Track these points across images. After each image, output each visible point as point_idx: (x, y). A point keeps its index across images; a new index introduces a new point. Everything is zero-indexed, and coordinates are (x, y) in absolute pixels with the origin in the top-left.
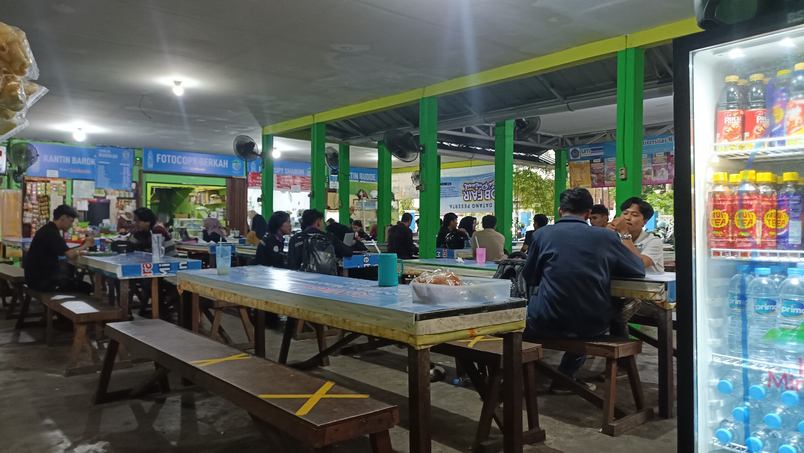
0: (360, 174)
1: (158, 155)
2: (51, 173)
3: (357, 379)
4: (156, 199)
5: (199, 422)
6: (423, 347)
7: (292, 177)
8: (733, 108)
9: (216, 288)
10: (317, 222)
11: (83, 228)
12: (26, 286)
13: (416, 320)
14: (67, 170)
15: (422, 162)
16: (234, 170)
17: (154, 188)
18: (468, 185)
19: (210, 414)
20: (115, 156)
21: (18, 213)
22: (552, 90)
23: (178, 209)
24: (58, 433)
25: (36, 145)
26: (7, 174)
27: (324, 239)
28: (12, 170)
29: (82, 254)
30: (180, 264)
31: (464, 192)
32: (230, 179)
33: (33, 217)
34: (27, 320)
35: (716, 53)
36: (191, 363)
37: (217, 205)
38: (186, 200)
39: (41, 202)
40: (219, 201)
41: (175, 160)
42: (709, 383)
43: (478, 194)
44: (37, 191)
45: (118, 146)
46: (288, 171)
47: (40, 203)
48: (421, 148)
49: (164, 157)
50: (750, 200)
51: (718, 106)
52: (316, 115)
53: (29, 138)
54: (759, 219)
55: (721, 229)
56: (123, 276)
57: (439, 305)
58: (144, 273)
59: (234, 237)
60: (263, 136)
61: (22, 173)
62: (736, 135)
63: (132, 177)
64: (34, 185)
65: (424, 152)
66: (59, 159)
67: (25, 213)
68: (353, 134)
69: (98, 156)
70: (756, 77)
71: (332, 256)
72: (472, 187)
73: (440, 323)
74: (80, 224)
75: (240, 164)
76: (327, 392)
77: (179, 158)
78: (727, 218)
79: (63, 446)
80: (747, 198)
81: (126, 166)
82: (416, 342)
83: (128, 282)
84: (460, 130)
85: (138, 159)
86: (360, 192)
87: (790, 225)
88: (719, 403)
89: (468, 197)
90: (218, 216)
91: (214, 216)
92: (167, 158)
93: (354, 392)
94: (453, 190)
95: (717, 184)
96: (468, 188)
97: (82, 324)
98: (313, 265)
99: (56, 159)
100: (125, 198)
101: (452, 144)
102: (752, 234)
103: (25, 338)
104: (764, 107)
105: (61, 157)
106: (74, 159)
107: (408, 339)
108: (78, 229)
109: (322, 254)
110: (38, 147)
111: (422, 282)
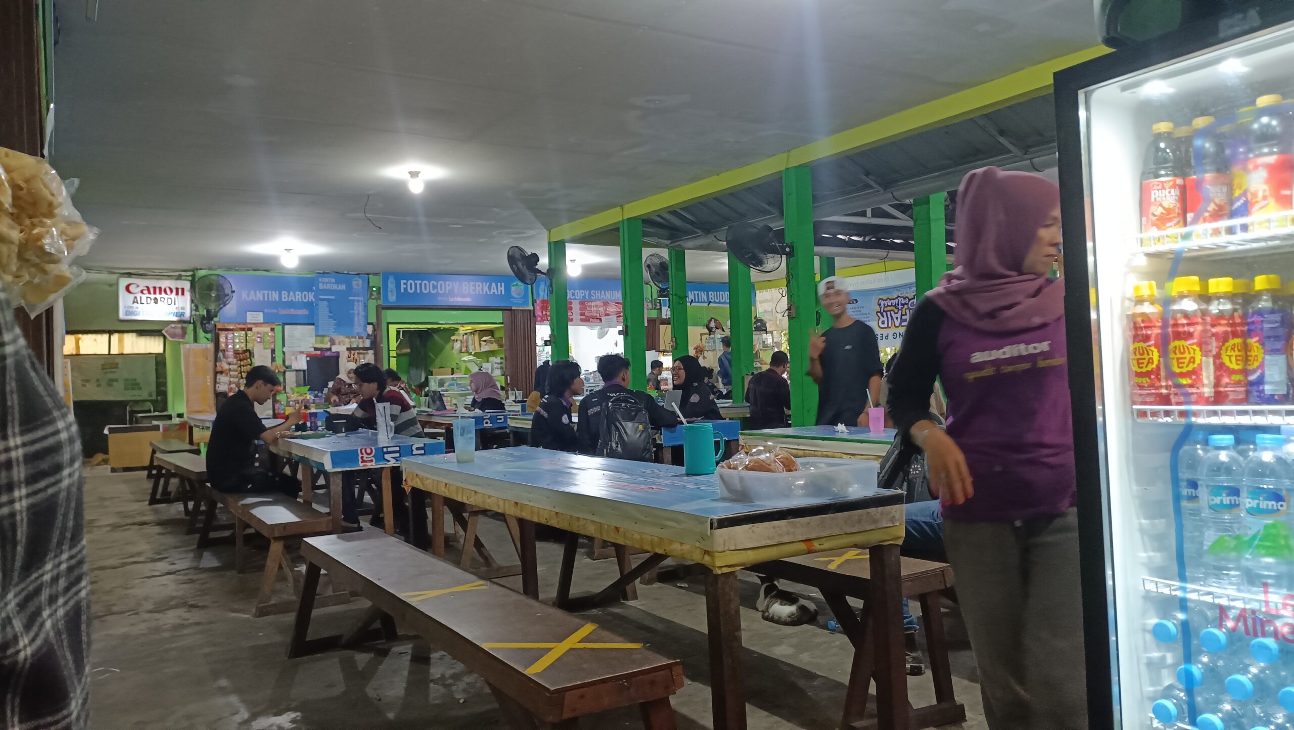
0: (710, 293)
1: (403, 282)
2: (255, 317)
3: (677, 620)
4: (407, 348)
5: (431, 685)
6: (725, 570)
7: (602, 304)
8: (1167, 175)
9: (451, 483)
10: (621, 375)
11: (301, 395)
12: (209, 485)
13: (712, 528)
14: (275, 311)
15: (790, 271)
16: (514, 298)
17: (401, 330)
18: (886, 302)
19: (449, 672)
20: (343, 287)
21: (208, 377)
22: (1002, 140)
23: (438, 362)
24: (234, 699)
25: (230, 276)
26: (192, 321)
27: (633, 401)
28: (199, 315)
29: (284, 436)
30: (414, 448)
31: (879, 314)
32: (510, 312)
33: (230, 383)
34: (213, 535)
35: (1124, 89)
36: (402, 596)
37: (492, 353)
38: (448, 347)
39: (241, 360)
40: (494, 347)
41: (427, 287)
42: (1144, 624)
43: (902, 315)
44: (234, 343)
45: (346, 272)
46: (596, 294)
47: (239, 362)
48: (788, 250)
49: (411, 284)
50: (1188, 325)
51: (1143, 174)
52: (626, 207)
53: (220, 268)
54: (1206, 356)
55: (1147, 374)
56: (333, 467)
57: (758, 503)
58: (362, 462)
59: (515, 401)
60: (550, 243)
61: (212, 319)
62: (1170, 220)
63: (366, 317)
64: (230, 336)
65: (793, 256)
66: (264, 294)
67: (219, 376)
68: (687, 233)
69: (317, 287)
70: (1201, 122)
71: (645, 428)
72: (892, 305)
73: (753, 532)
74: (297, 390)
75: (522, 288)
76: (582, 639)
77: (433, 284)
78: (1155, 355)
79: (238, 718)
80: (1185, 322)
81: (358, 301)
82: (713, 561)
83: (340, 476)
84: (863, 214)
85: (374, 289)
86: (710, 321)
87: (1266, 363)
88: (1163, 658)
89: (886, 322)
90: (492, 369)
91: (487, 369)
92: (416, 284)
93: (620, 639)
94: (860, 311)
95: (1140, 301)
96: (885, 307)
97: (277, 539)
98: (617, 443)
99: (259, 296)
100: (358, 348)
101: (852, 238)
102: (1194, 380)
103: (210, 560)
104: (1218, 170)
105: (266, 292)
106: (284, 294)
107: (703, 558)
108: (294, 397)
109: (629, 426)
110: (233, 281)
111: (734, 468)
